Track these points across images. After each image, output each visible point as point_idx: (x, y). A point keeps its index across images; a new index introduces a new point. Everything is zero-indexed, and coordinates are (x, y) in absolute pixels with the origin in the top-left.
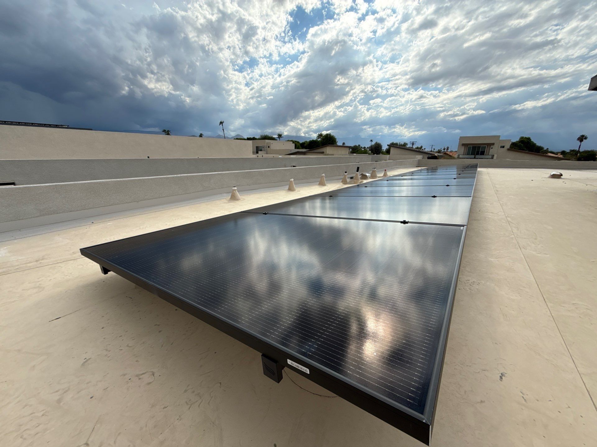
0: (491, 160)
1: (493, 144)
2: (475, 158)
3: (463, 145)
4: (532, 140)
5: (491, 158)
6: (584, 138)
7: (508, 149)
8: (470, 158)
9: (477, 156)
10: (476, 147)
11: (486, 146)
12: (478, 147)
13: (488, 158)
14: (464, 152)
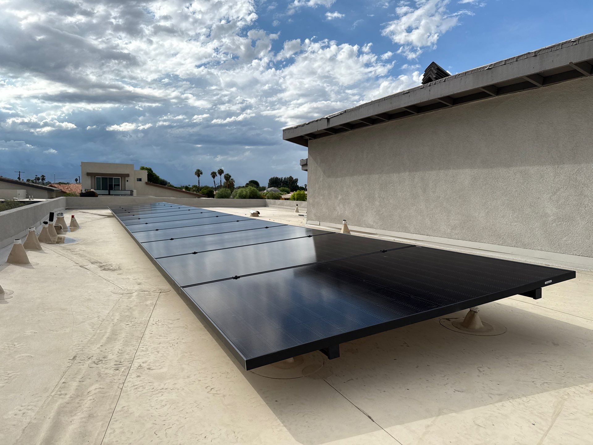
0: (131, 197)
1: (128, 175)
2: (109, 194)
3: (88, 174)
4: (154, 172)
5: (131, 195)
6: (200, 172)
7: (146, 183)
8: (102, 195)
9: (112, 192)
10: (107, 178)
11: (120, 178)
12: (109, 178)
13: (125, 195)
14: (91, 186)
